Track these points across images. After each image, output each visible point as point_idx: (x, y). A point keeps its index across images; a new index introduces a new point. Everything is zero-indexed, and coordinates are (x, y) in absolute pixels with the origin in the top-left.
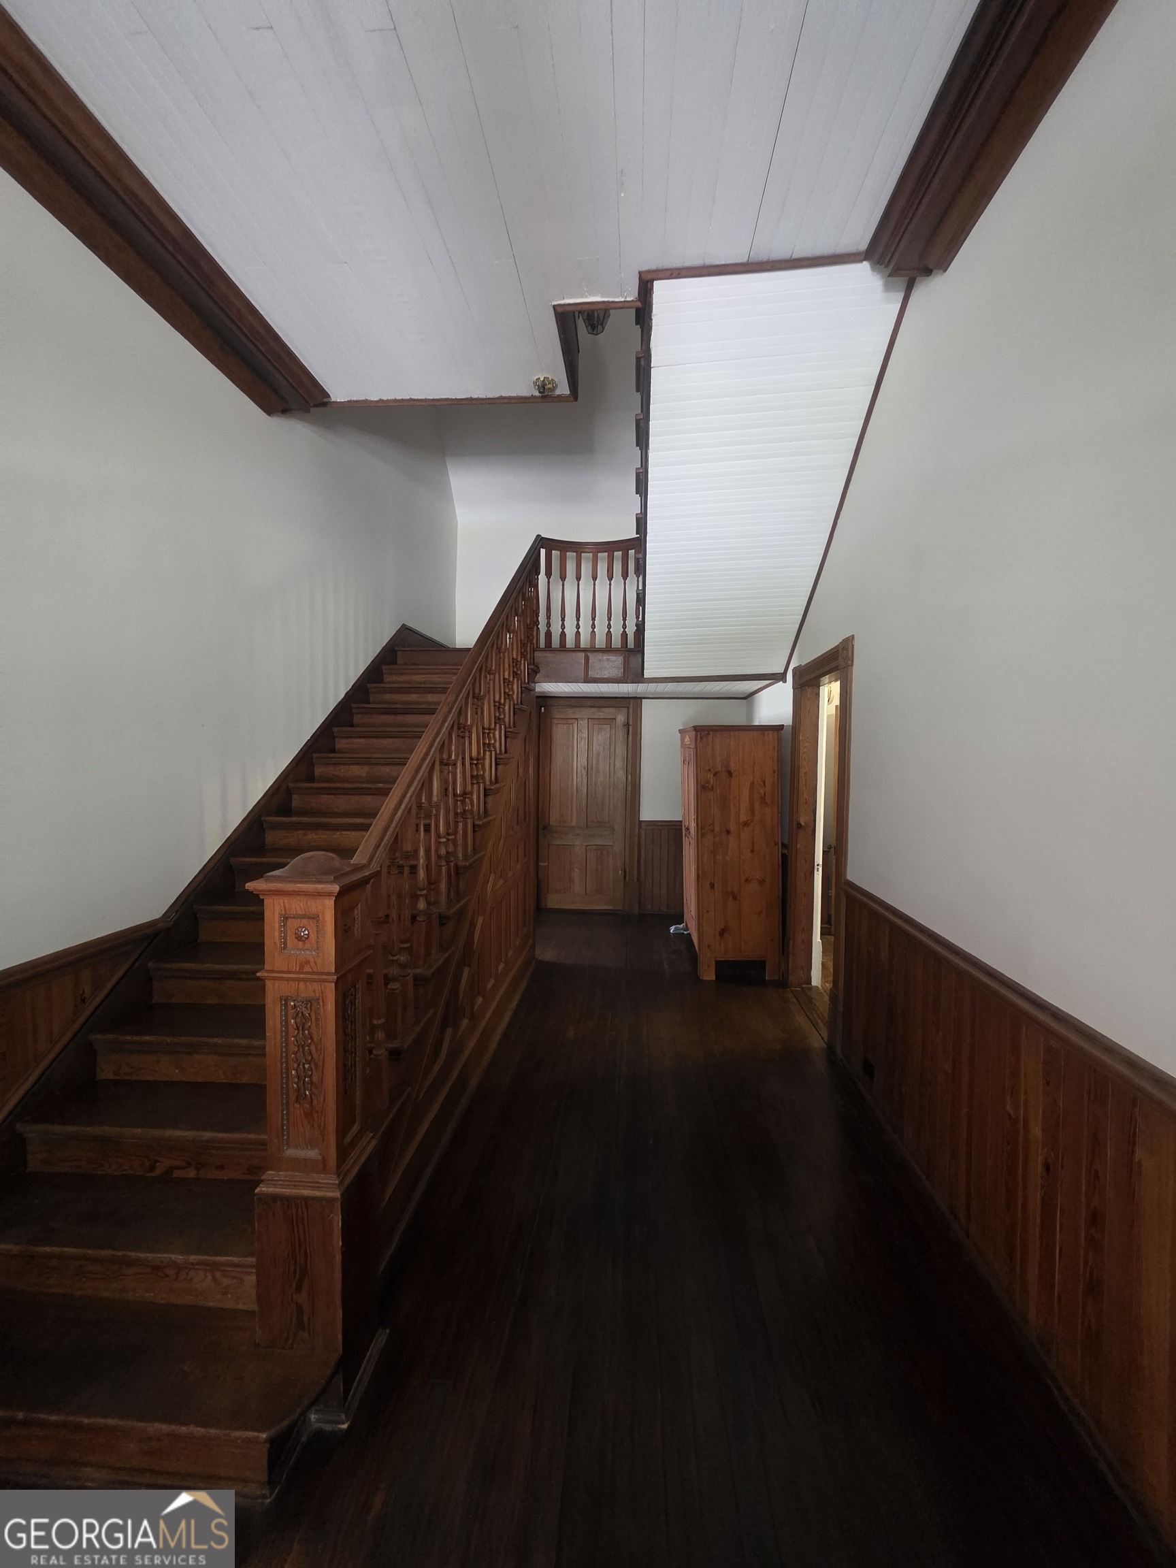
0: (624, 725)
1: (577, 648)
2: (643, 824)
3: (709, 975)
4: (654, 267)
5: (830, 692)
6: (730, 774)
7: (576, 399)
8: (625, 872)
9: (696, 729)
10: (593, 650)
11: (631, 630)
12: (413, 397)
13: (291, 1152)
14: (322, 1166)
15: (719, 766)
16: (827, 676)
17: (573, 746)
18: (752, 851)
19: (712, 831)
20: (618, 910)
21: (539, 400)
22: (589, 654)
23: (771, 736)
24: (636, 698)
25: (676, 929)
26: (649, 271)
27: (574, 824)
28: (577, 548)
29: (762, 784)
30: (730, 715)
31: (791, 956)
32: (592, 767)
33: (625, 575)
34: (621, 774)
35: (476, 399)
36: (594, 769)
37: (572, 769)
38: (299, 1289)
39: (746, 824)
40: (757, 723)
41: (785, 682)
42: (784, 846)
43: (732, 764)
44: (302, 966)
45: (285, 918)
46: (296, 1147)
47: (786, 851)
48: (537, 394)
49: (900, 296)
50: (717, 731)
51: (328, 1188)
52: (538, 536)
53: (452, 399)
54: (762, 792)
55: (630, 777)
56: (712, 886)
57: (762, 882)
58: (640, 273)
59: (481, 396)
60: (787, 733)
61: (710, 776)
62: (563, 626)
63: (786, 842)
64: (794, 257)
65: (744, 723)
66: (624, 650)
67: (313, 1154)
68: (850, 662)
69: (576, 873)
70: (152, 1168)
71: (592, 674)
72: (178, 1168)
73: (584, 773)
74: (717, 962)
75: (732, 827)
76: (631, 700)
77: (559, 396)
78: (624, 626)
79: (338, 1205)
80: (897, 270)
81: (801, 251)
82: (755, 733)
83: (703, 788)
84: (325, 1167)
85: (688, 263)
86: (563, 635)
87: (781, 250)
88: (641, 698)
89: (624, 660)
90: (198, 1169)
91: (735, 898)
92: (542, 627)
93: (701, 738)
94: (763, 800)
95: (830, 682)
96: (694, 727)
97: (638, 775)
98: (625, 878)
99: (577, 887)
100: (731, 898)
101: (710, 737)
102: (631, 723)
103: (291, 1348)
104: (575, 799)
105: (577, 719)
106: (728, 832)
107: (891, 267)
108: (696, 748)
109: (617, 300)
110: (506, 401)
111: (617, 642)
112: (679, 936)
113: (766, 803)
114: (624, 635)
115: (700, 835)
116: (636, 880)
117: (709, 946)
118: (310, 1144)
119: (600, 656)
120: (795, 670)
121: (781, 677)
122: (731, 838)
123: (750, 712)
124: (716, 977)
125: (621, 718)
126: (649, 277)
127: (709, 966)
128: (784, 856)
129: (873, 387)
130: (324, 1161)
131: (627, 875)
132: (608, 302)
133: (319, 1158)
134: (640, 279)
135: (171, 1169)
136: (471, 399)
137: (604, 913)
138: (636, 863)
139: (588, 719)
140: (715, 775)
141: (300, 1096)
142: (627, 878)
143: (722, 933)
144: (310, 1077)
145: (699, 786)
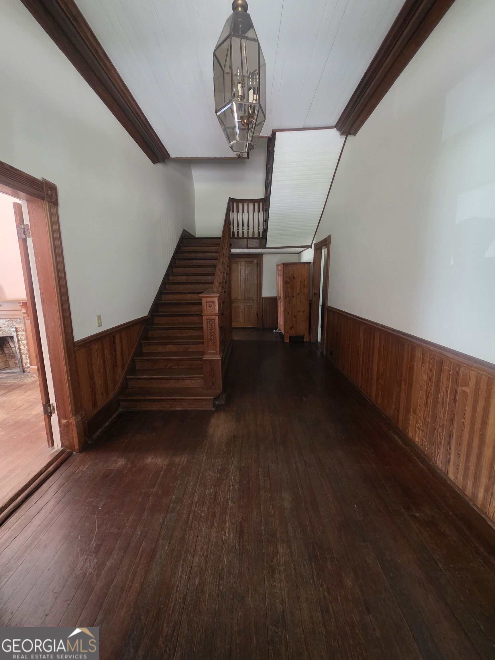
0: (257, 264)
1: (243, 237)
2: (263, 298)
3: (287, 340)
4: (276, 129)
5: (324, 252)
6: (294, 278)
7: (249, 158)
8: (258, 314)
9: (283, 264)
10: (248, 238)
11: (261, 230)
12: (197, 157)
13: (209, 352)
14: (216, 354)
15: (291, 276)
16: (324, 246)
17: (239, 271)
18: (301, 302)
19: (288, 296)
20: (256, 327)
21: (237, 158)
22: (248, 239)
23: (307, 266)
24: (261, 254)
25: (275, 331)
26: (275, 130)
27: (240, 299)
28: (243, 201)
29: (304, 281)
30: (293, 259)
31: (312, 333)
32: (245, 279)
33: (259, 212)
34: (256, 282)
35: (217, 158)
36: (246, 279)
37: (239, 279)
38: (213, 378)
39: (299, 294)
40: (302, 262)
41: (311, 248)
42: (310, 301)
43: (295, 275)
44: (211, 312)
45: (207, 302)
46: (210, 350)
47: (311, 302)
48: (237, 157)
49: (345, 137)
50: (290, 264)
51: (218, 357)
52: (230, 198)
53: (209, 158)
54: (304, 283)
55: (259, 282)
56: (288, 313)
57: (303, 312)
58: (272, 130)
59: (219, 157)
60: (312, 265)
61: (288, 279)
62: (238, 229)
63: (311, 300)
64: (315, 127)
65: (297, 261)
66: (258, 238)
67: (214, 351)
68: (330, 243)
69: (241, 315)
70: (166, 367)
71: (249, 246)
72: (173, 366)
73: (243, 281)
74: (290, 336)
75: (295, 295)
76: (259, 255)
77: (244, 157)
78: (259, 229)
79: (220, 361)
80: (343, 133)
81: (317, 125)
82: (302, 265)
83: (285, 283)
84: (217, 354)
85: (286, 128)
86: (238, 233)
87: (312, 125)
88: (262, 254)
89: (260, 242)
90: (177, 366)
91: (295, 317)
92: (232, 230)
93: (285, 267)
94: (304, 286)
95: (325, 248)
96: (283, 263)
97: (261, 281)
98: (257, 316)
99: (241, 320)
100: (294, 317)
101: (288, 266)
102: (259, 263)
103: (211, 389)
104: (240, 290)
105: (240, 262)
106: (293, 296)
107: (342, 132)
108: (283, 270)
109: (265, 135)
110: (227, 158)
111: (256, 235)
112: (276, 333)
113: (305, 287)
114: (259, 232)
115: (285, 298)
116: (261, 317)
117: (287, 332)
118: (213, 350)
119: (252, 240)
120: (314, 244)
121: (310, 247)
122: (294, 298)
123: (300, 258)
124: (289, 341)
125: (255, 261)
126: (275, 131)
127: (287, 338)
128: (310, 303)
129: (338, 160)
130: (217, 353)
131: (258, 315)
132: (263, 136)
133: (216, 352)
134: (272, 131)
135: (171, 367)
136: (216, 158)
137: (251, 328)
138: (261, 311)
139: (244, 262)
140: (289, 278)
141: (211, 339)
142: (258, 316)
143: (291, 328)
144: (213, 336)
145: (284, 282)
